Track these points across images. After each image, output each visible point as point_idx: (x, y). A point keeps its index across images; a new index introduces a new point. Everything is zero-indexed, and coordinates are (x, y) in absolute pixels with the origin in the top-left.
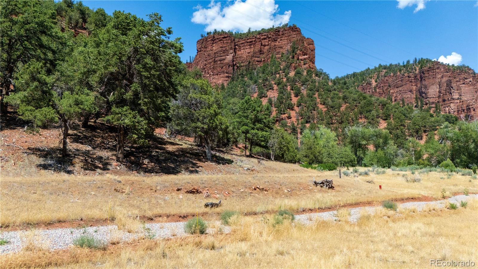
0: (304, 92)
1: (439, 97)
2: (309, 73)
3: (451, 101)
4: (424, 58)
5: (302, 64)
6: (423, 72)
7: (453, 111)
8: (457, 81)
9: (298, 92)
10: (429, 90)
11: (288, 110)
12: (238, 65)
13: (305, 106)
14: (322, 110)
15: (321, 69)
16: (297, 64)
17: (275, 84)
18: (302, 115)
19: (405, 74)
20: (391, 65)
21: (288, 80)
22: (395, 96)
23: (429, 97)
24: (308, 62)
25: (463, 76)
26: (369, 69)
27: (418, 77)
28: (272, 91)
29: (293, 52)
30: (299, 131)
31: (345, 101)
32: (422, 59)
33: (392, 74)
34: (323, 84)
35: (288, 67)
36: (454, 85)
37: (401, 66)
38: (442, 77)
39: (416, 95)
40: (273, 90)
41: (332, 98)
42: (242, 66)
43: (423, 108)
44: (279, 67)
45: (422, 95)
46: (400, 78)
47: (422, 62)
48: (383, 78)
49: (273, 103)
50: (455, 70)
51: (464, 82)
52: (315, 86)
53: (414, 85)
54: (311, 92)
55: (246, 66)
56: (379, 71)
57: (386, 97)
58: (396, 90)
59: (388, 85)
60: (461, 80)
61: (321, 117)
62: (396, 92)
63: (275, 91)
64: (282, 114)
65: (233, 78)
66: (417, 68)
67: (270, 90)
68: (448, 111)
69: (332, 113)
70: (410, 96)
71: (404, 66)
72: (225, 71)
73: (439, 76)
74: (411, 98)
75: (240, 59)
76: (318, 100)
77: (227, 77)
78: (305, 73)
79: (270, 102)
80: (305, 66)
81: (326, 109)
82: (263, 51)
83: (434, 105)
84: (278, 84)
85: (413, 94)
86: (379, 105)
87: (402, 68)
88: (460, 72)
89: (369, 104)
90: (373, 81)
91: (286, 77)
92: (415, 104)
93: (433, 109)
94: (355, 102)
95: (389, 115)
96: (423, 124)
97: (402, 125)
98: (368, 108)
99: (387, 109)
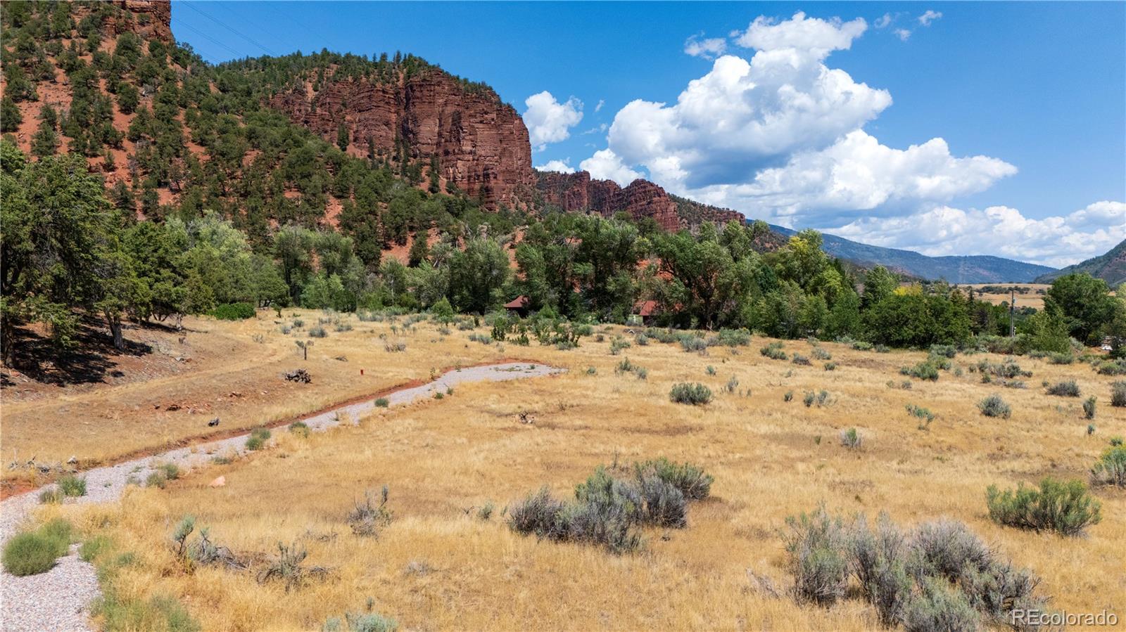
0: (147, 103)
1: (438, 144)
2: (156, 52)
3: (459, 156)
4: (414, 55)
5: (136, 21)
7: (460, 175)
8: (470, 116)
9: (130, 101)
10: (421, 128)
11: (105, 146)
13: (154, 143)
14: (198, 159)
15: (187, 45)
16: (122, 21)
17: (60, 66)
18: (144, 166)
19: (377, 85)
20: (348, 56)
21: (98, 61)
22: (355, 129)
23: (420, 141)
24: (151, 21)
25: (481, 106)
26: (299, 54)
27: (402, 96)
28: (53, 86)
30: (140, 204)
31: (253, 143)
32: (410, 56)
33: (350, 79)
34: (197, 90)
35: (97, 23)
36: (465, 124)
37: (369, 65)
38: (446, 104)
39: (396, 135)
40: (54, 82)
41: (222, 132)
43: (409, 163)
44: (68, 17)
45: (407, 134)
46: (366, 90)
47: (411, 63)
48: (331, 85)
49: (59, 121)
50: (468, 91)
51: (482, 119)
52: (176, 92)
53: (393, 110)
54: (166, 108)
56: (323, 66)
57: (337, 129)
58: (358, 116)
59: (341, 102)
60: (478, 115)
61: (196, 176)
62: (357, 120)
63: (60, 86)
64: (87, 155)
66: (401, 76)
67: (45, 83)
68: (452, 176)
69: (224, 169)
70: (384, 134)
71: (375, 65)
73: (441, 101)
74: (387, 138)
76: (186, 131)
78: (145, 49)
79: (49, 117)
80: (144, 29)
81: (208, 157)
83: (428, 160)
84: (70, 69)
85: (390, 129)
86: (327, 163)
87: (371, 69)
88: (476, 98)
89: (308, 158)
90: (309, 87)
91: (90, 51)
92: (394, 154)
93: (427, 168)
94: (276, 150)
95: (348, 189)
96: (409, 214)
97: (371, 212)
98: (305, 167)
99: (344, 175)
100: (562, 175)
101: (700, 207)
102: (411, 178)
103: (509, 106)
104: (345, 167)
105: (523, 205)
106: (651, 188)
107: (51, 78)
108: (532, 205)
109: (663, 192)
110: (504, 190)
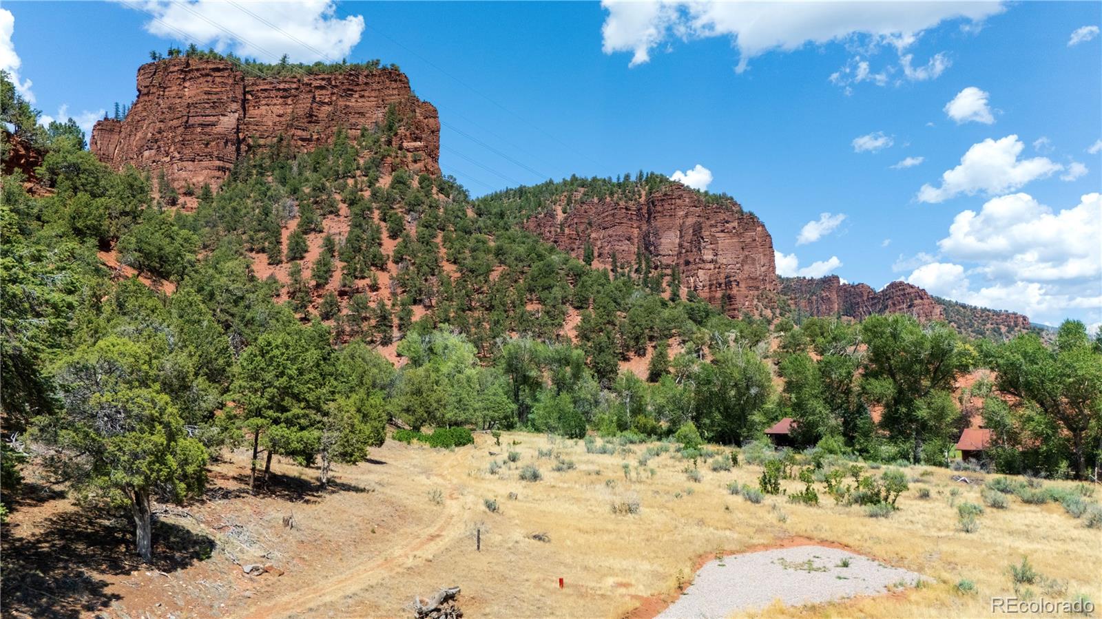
0: (412, 229)
1: (679, 255)
2: (424, 185)
3: (700, 265)
4: (656, 173)
5: (410, 159)
6: (653, 202)
7: (701, 284)
8: (711, 226)
9: (397, 227)
10: (662, 240)
11: (373, 268)
12: (250, 141)
13: (414, 264)
14: (451, 277)
15: (452, 177)
16: (398, 160)
17: (344, 201)
18: (404, 285)
19: (620, 203)
20: (594, 179)
21: (374, 195)
22: (599, 246)
23: (661, 253)
24: (423, 158)
25: (722, 216)
26: (551, 182)
27: (644, 211)
28: (336, 219)
29: (390, 128)
30: (396, 321)
31: (500, 259)
32: (652, 174)
33: (596, 200)
34: (455, 214)
35: (377, 163)
36: (705, 233)
37: (613, 185)
38: (686, 216)
39: (638, 248)
40: (338, 215)
41: (473, 250)
42: (260, 146)
43: (650, 275)
44: (355, 160)
45: (648, 247)
46: (610, 209)
47: (653, 181)
48: (578, 206)
49: (337, 248)
50: (709, 202)
51: (723, 228)
52: (436, 218)
53: (635, 226)
54: (426, 232)
55: (271, 147)
56: (572, 190)
57: (583, 246)
58: (602, 233)
59: (587, 221)
60: (719, 224)
61: (446, 292)
62: (601, 237)
63: (342, 219)
64: (356, 278)
65: (236, 173)
66: (643, 193)
67: (331, 216)
68: (693, 285)
69: (472, 285)
70: (627, 249)
71: (619, 185)
72: (215, 153)
73: (682, 213)
74: (629, 252)
75: (256, 127)
76: (443, 251)
77: (219, 169)
78: (415, 184)
79: (329, 246)
80: (416, 166)
81: (459, 275)
82: (316, 116)
83: (669, 271)
84: (352, 203)
85: (633, 244)
86: (568, 275)
87: (615, 189)
88: (717, 208)
89: (549, 271)
90: (559, 210)
91: (369, 187)
92: (636, 267)
93: (668, 278)
94: (520, 265)
95: (587, 299)
96: (649, 322)
97: (609, 322)
98: (546, 280)
99: (583, 286)
100: (809, 281)
101: (971, 310)
102: (652, 289)
103: (751, 214)
104: (585, 278)
105: (768, 313)
106: (911, 290)
107: (336, 213)
108: (778, 311)
109: (926, 294)
110: (747, 297)
